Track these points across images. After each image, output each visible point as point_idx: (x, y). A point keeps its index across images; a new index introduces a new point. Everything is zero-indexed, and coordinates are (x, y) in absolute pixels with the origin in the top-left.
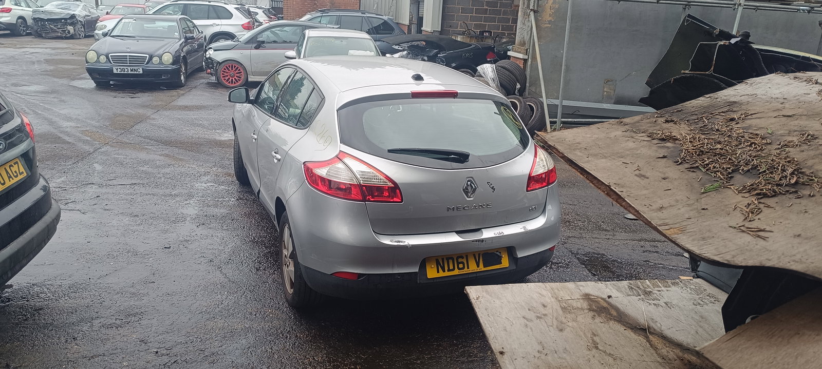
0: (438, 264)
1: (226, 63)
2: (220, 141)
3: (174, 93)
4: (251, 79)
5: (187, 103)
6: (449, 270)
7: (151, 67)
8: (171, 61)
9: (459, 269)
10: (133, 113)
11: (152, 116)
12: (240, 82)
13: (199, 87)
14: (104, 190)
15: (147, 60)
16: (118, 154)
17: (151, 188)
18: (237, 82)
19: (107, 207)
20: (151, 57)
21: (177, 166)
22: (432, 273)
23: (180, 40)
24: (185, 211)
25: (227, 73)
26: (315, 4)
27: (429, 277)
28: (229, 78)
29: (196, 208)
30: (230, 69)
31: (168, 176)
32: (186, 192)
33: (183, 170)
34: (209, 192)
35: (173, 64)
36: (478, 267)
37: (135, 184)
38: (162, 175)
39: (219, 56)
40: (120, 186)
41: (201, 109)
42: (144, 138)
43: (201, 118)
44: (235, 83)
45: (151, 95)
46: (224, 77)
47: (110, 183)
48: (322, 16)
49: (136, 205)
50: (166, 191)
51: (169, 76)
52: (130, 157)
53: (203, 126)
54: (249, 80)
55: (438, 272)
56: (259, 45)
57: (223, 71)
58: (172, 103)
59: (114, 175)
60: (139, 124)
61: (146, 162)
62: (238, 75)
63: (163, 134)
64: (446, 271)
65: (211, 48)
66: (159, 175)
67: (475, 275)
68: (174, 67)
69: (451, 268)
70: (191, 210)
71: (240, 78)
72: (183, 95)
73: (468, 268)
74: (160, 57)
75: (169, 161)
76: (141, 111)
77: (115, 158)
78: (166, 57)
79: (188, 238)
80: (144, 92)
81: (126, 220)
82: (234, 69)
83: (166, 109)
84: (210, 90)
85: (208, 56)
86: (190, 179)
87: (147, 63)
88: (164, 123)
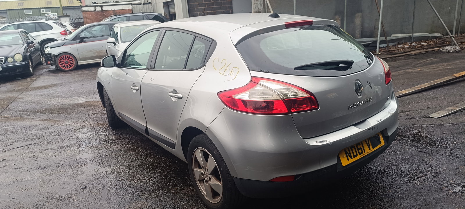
0: (346, 153)
1: (60, 55)
2: (80, 104)
3: (28, 80)
4: (80, 63)
5: (41, 85)
6: (355, 157)
7: (7, 65)
8: (21, 59)
9: (360, 154)
10: (4, 97)
11: (20, 97)
12: (73, 67)
13: (44, 74)
14: (7, 154)
15: (4, 61)
16: (6, 126)
17: (45, 145)
18: (71, 66)
19: (15, 167)
20: (6, 58)
21: (57, 125)
22: (345, 162)
23: (24, 44)
24: (82, 156)
25: (63, 61)
26: (104, 15)
27: (344, 165)
28: (65, 65)
29: (90, 152)
30: (65, 59)
31: (54, 134)
32: (75, 142)
33: (63, 128)
34: (92, 138)
35: (23, 60)
36: (370, 149)
37: (31, 144)
38: (49, 134)
39: (56, 51)
40: (19, 148)
41: (53, 86)
42: (21, 111)
43: (57, 92)
44: (69, 67)
45: (12, 84)
46: (61, 65)
47: (10, 147)
48: (119, 17)
49: (39, 160)
50: (58, 144)
51: (22, 69)
52: (16, 126)
53: (62, 97)
54: (79, 64)
55: (348, 160)
56: (83, 40)
57: (60, 61)
58: (30, 86)
59: (10, 141)
60: (12, 103)
61: (31, 128)
62: (70, 62)
63: (33, 106)
64: (353, 157)
65: (48, 47)
66: (47, 135)
67: (369, 156)
68: (24, 63)
69: (355, 154)
70: (87, 154)
71: (72, 63)
72: (35, 80)
73: (365, 152)
74: (13, 57)
75: (49, 123)
76: (10, 95)
77: (5, 129)
78: (17, 57)
79: (97, 177)
80: (6, 83)
81: (38, 173)
82: (67, 59)
83: (27, 91)
84: (53, 74)
85: (46, 53)
86: (72, 132)
87: (4, 63)
88: (31, 100)
